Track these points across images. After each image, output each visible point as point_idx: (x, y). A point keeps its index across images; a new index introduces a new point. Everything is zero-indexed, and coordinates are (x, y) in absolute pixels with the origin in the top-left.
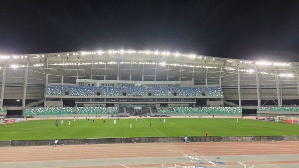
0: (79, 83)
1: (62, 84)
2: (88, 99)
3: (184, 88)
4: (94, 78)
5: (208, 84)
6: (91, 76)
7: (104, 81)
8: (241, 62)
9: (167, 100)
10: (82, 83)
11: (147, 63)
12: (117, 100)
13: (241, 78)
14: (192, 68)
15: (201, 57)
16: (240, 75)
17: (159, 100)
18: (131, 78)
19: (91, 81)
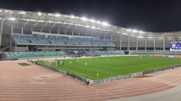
0: (34, 34)
1: (22, 34)
2: (44, 46)
3: (95, 41)
4: (43, 32)
5: (106, 39)
6: (41, 30)
7: (50, 34)
8: (127, 30)
9: (89, 47)
10: (36, 34)
11: (79, 25)
12: (62, 47)
13: (122, 37)
14: (102, 30)
15: (110, 25)
16: (122, 35)
17: (85, 47)
18: (66, 33)
19: (41, 34)
